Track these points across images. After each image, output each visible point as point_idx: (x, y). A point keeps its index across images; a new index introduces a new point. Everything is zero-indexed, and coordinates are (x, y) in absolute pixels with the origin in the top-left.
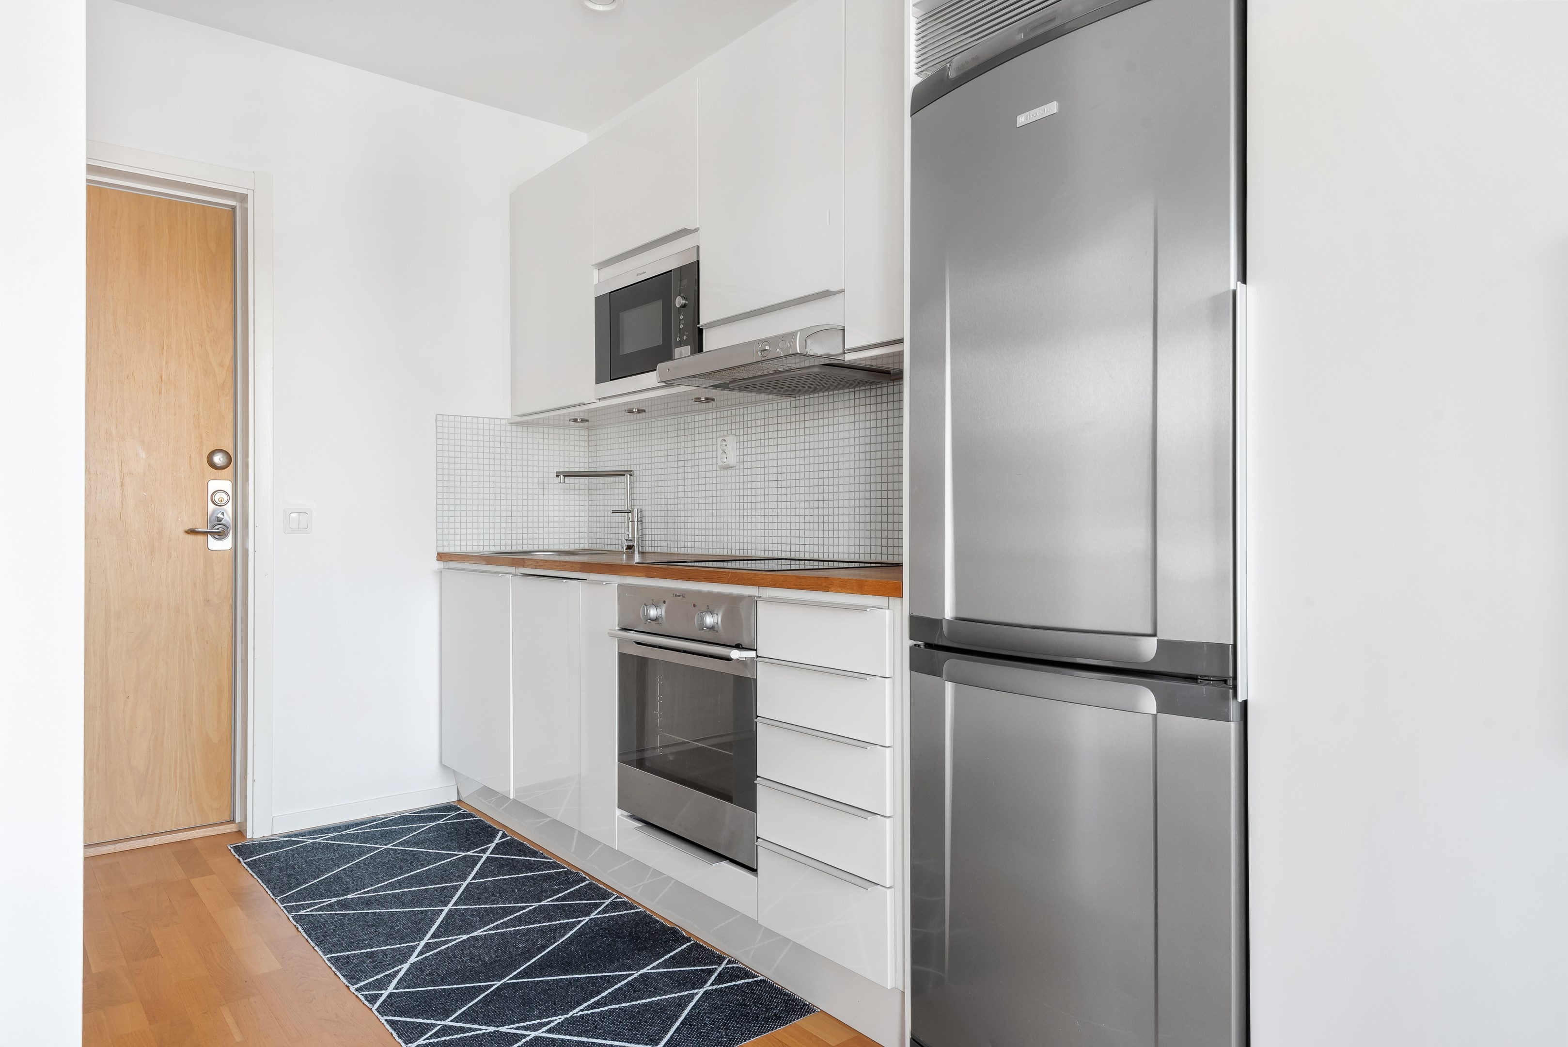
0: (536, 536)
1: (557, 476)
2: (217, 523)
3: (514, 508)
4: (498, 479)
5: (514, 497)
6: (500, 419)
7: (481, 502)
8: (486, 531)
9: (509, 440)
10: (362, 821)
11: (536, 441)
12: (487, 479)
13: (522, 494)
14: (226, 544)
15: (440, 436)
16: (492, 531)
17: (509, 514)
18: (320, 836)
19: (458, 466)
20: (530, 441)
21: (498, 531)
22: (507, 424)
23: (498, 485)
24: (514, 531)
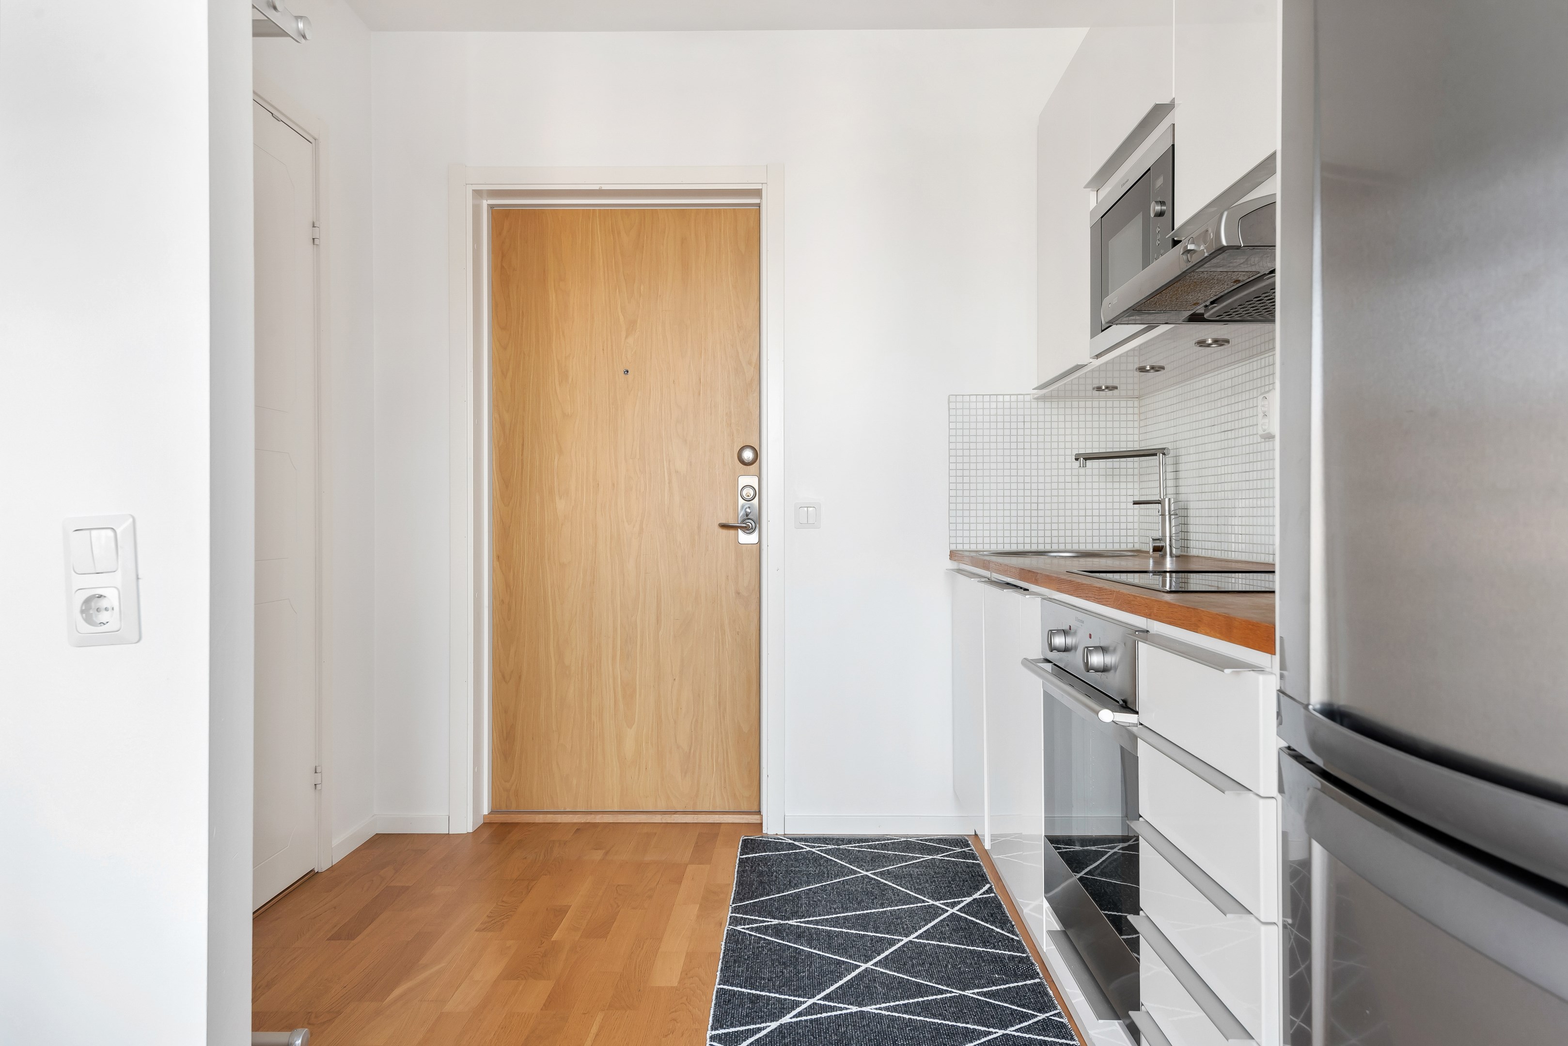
0: (1068, 533)
1: (1077, 459)
2: (746, 517)
3: (1041, 500)
4: (1021, 466)
5: (1041, 486)
6: (1024, 395)
7: (1000, 493)
8: (1007, 527)
9: (1034, 418)
10: (861, 837)
11: (1068, 418)
12: (1007, 466)
13: (1051, 483)
14: (753, 538)
15: (953, 419)
16: (1014, 526)
17: (1034, 506)
18: (820, 845)
19: (973, 453)
20: (1061, 418)
21: (1021, 527)
22: (1032, 400)
23: (1021, 473)
24: (1041, 527)
